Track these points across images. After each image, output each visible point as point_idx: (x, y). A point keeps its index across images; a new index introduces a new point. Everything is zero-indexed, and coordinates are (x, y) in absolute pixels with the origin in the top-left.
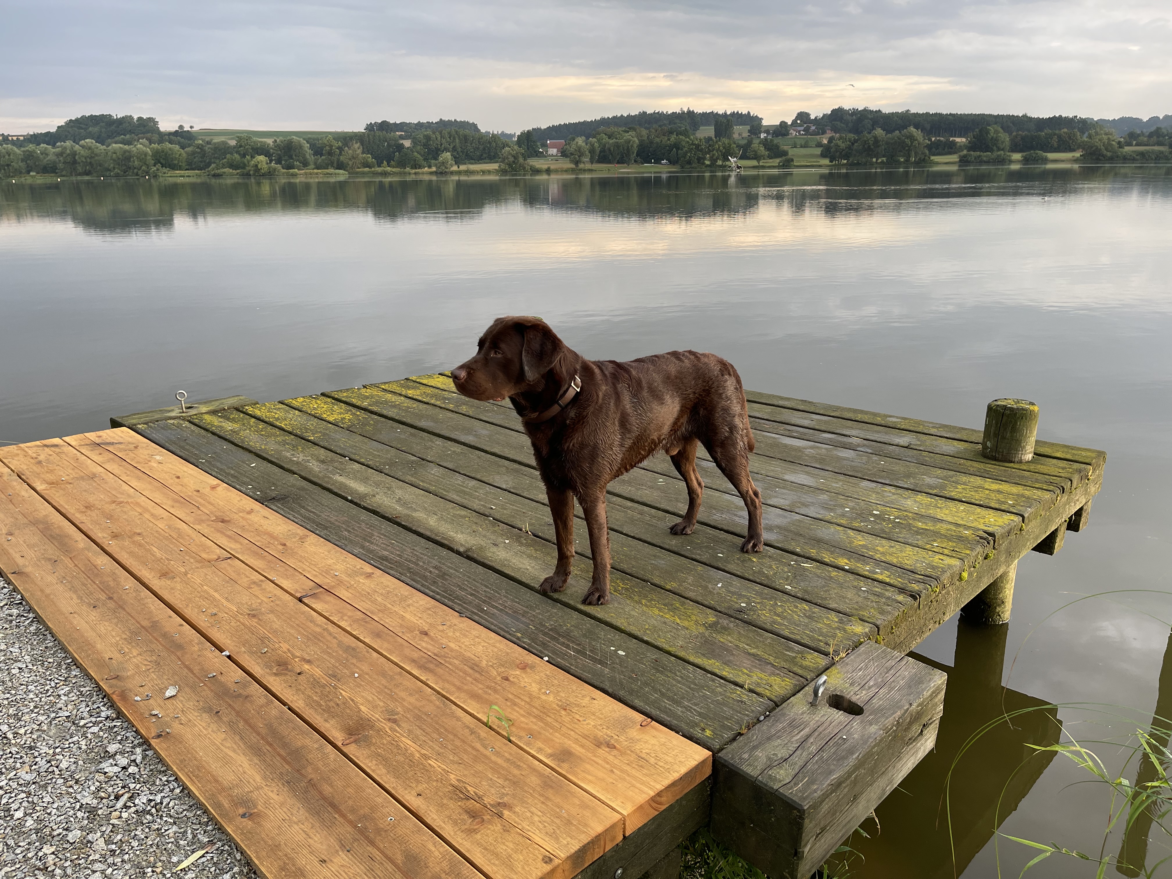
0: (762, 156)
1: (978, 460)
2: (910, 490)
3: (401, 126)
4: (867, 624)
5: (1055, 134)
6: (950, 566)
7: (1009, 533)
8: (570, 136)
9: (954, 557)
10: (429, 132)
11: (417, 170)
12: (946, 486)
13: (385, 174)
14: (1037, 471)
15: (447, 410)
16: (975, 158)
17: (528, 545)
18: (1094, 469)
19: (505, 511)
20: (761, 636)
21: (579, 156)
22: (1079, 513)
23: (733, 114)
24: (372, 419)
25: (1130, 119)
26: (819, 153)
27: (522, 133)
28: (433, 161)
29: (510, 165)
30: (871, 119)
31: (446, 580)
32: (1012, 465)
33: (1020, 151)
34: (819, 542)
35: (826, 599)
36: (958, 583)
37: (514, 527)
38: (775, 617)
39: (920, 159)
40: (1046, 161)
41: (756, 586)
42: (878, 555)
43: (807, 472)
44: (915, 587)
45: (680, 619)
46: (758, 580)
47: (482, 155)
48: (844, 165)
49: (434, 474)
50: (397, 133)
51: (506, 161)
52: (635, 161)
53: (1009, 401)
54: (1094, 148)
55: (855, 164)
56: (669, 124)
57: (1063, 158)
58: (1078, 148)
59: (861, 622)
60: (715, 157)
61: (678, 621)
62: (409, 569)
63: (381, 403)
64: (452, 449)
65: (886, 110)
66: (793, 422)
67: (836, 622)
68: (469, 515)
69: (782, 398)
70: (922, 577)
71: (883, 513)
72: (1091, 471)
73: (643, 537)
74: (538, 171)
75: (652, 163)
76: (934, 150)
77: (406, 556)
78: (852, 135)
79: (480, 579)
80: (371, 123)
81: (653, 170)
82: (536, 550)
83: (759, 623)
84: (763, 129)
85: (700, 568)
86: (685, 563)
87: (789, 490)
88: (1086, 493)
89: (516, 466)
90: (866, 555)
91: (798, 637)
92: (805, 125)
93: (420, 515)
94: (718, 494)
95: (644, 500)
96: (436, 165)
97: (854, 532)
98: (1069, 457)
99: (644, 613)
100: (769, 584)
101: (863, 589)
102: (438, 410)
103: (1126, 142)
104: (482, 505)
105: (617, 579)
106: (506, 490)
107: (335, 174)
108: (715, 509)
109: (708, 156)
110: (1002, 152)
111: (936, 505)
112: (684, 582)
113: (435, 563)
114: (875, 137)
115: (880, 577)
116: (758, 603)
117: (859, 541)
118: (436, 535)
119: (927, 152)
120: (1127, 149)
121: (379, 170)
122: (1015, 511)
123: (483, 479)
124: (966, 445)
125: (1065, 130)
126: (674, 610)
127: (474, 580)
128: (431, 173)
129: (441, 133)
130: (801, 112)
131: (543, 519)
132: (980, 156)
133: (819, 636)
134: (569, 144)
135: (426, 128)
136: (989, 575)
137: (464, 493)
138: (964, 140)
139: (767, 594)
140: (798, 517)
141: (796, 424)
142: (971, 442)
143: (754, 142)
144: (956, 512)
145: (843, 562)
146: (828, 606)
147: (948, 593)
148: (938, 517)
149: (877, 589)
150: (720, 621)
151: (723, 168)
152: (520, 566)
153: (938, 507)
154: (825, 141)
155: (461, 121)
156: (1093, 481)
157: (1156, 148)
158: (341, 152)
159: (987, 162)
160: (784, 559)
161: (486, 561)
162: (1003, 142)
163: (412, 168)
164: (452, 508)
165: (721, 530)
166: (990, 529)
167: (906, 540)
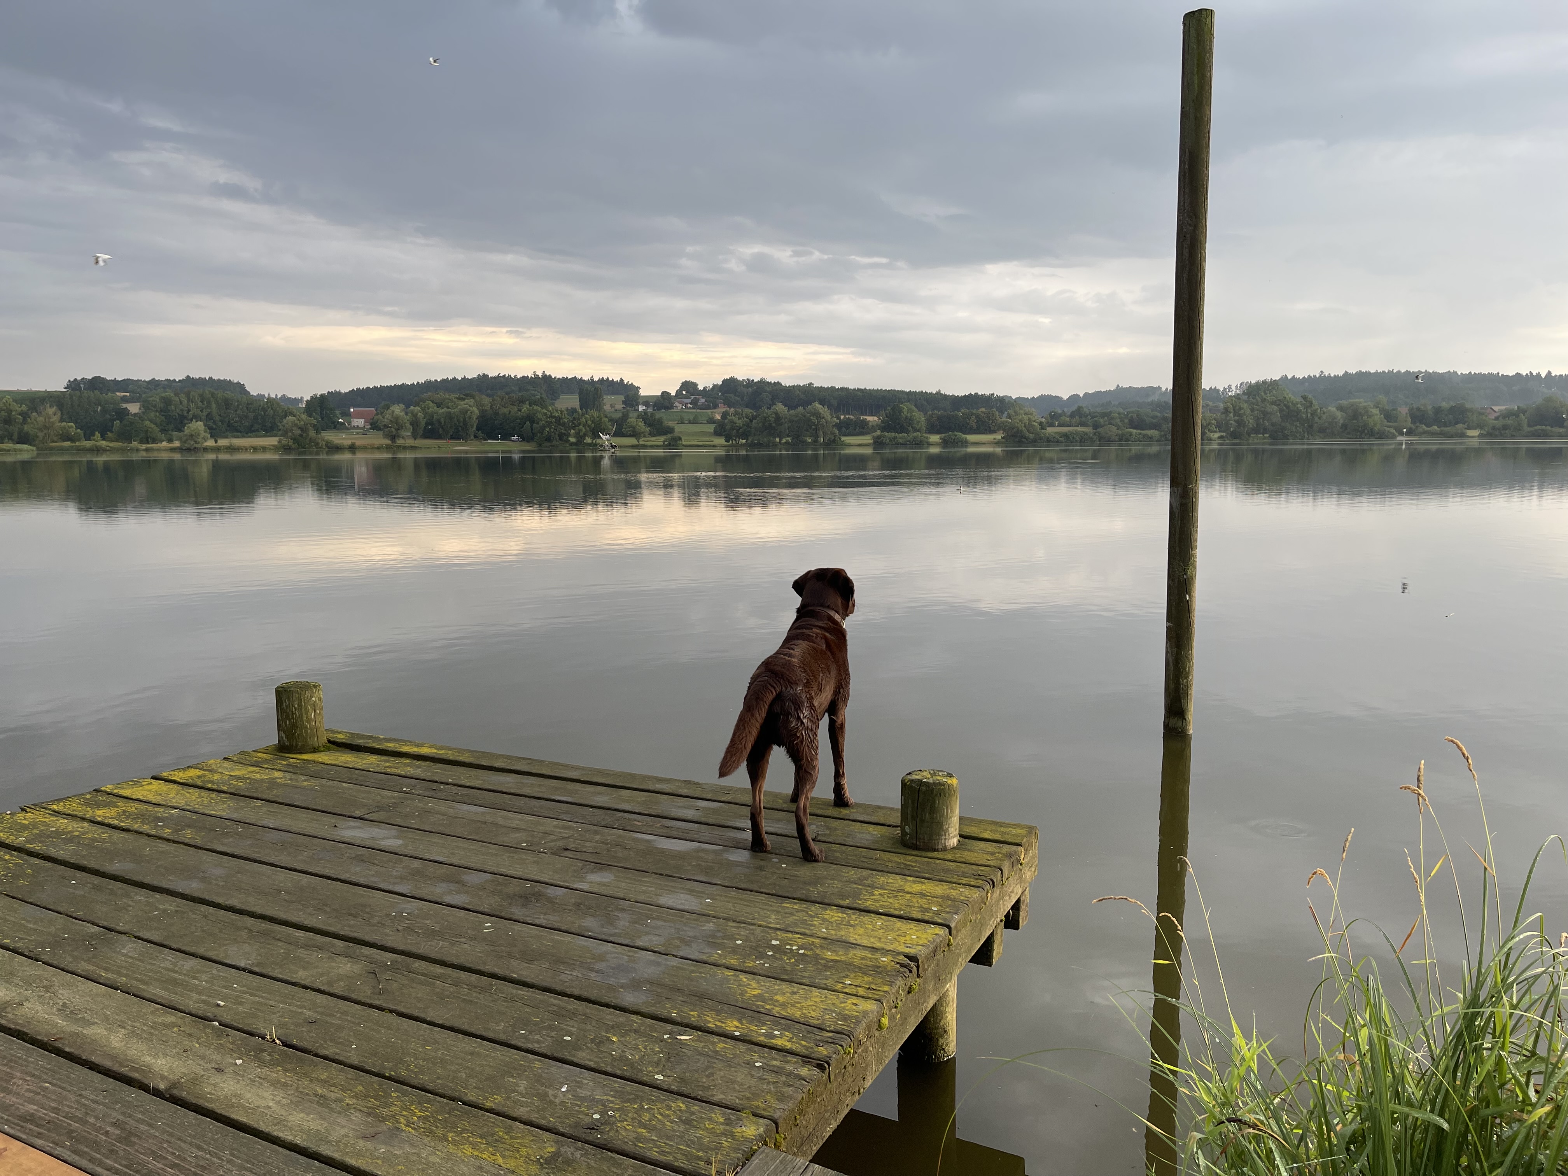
0: (642, 433)
1: (897, 850)
2: (818, 903)
3: (125, 384)
4: (761, 1121)
5: (973, 414)
6: (865, 1013)
7: (934, 952)
8: (383, 403)
9: (870, 998)
10: (169, 394)
11: (149, 446)
12: (860, 894)
13: (98, 450)
14: (963, 860)
15: (160, 838)
16: (890, 440)
17: (273, 1064)
18: (1026, 851)
19: (241, 1008)
20: (619, 1165)
21: (397, 430)
22: (1016, 907)
23: (602, 381)
24: (31, 866)
25: (1050, 396)
26: (712, 430)
27: (312, 398)
28: (175, 433)
29: (294, 440)
30: (770, 393)
31: (132, 1144)
32: (935, 854)
33: (938, 432)
34: (700, 998)
35: (708, 1088)
36: (877, 1034)
37: (252, 1034)
38: (640, 1130)
39: (829, 440)
40: (966, 444)
41: (615, 1082)
42: (777, 1009)
43: (689, 890)
44: (823, 1051)
45: (503, 1157)
46: (618, 1072)
47: (252, 426)
48: (742, 445)
49: (125, 955)
50: (118, 394)
51: (290, 434)
52: (475, 437)
53: (925, 774)
54: (1015, 429)
55: (755, 445)
56: (519, 391)
57: (984, 441)
58: (999, 429)
59: (754, 1119)
60: (582, 434)
61: (501, 1161)
62: (70, 1133)
63: (49, 836)
64: (161, 907)
65: (786, 382)
66: (673, 815)
67: (722, 1124)
68: (180, 1022)
69: (660, 780)
70: (831, 1034)
71: (784, 942)
72: (1023, 854)
73: (457, 1024)
74: (338, 449)
75: (498, 439)
76: (844, 429)
77: (66, 1109)
78: (750, 411)
79: (190, 1135)
80: (76, 380)
81: (501, 448)
82: (286, 1071)
83: (618, 1144)
84: (640, 401)
85: (537, 1063)
86: (515, 1059)
87: (665, 921)
88: (1021, 880)
89: (266, 925)
90: (762, 1010)
91: (669, 1158)
92: (693, 397)
93: (97, 1031)
94: (568, 938)
95: (462, 961)
96: (180, 439)
97: (748, 976)
98: (997, 837)
99: (449, 1157)
100: (634, 1077)
101: (757, 1064)
102: (144, 840)
103: (1048, 423)
104: (204, 1002)
105: (412, 1104)
106: (244, 970)
107: (15, 450)
108: (563, 963)
109: (572, 431)
110: (918, 433)
111: (849, 922)
112: (514, 1091)
113: (115, 1115)
114: (776, 414)
115: (779, 1042)
116: (618, 1110)
117: (754, 988)
118: (122, 1065)
119: (837, 432)
120: (1050, 430)
121: (88, 444)
122: (940, 921)
123: (211, 954)
124: (883, 830)
125: (983, 409)
126: (494, 1142)
127: (180, 1139)
128: (173, 450)
129: (188, 395)
130: (686, 381)
131: (302, 1013)
132: (895, 438)
133: (698, 1151)
134: (382, 413)
135: (164, 388)
136: (917, 1012)
137: (175, 982)
138: (876, 419)
139: (630, 1094)
140: (674, 962)
141: (676, 817)
142: (889, 826)
143: (631, 415)
144: (873, 930)
145: (733, 1026)
146: (712, 1099)
147: (866, 1050)
148: (852, 940)
149: (775, 1063)
150: (563, 1150)
151: (594, 446)
152: (257, 1104)
153: (851, 926)
154: (718, 417)
155: (219, 380)
156: (1028, 864)
157: (1079, 429)
158: (25, 420)
159: (904, 445)
160: (655, 1031)
161: (201, 1102)
162: (918, 422)
163: (141, 442)
164: (152, 1013)
165: (570, 996)
166: (911, 951)
167: (812, 980)
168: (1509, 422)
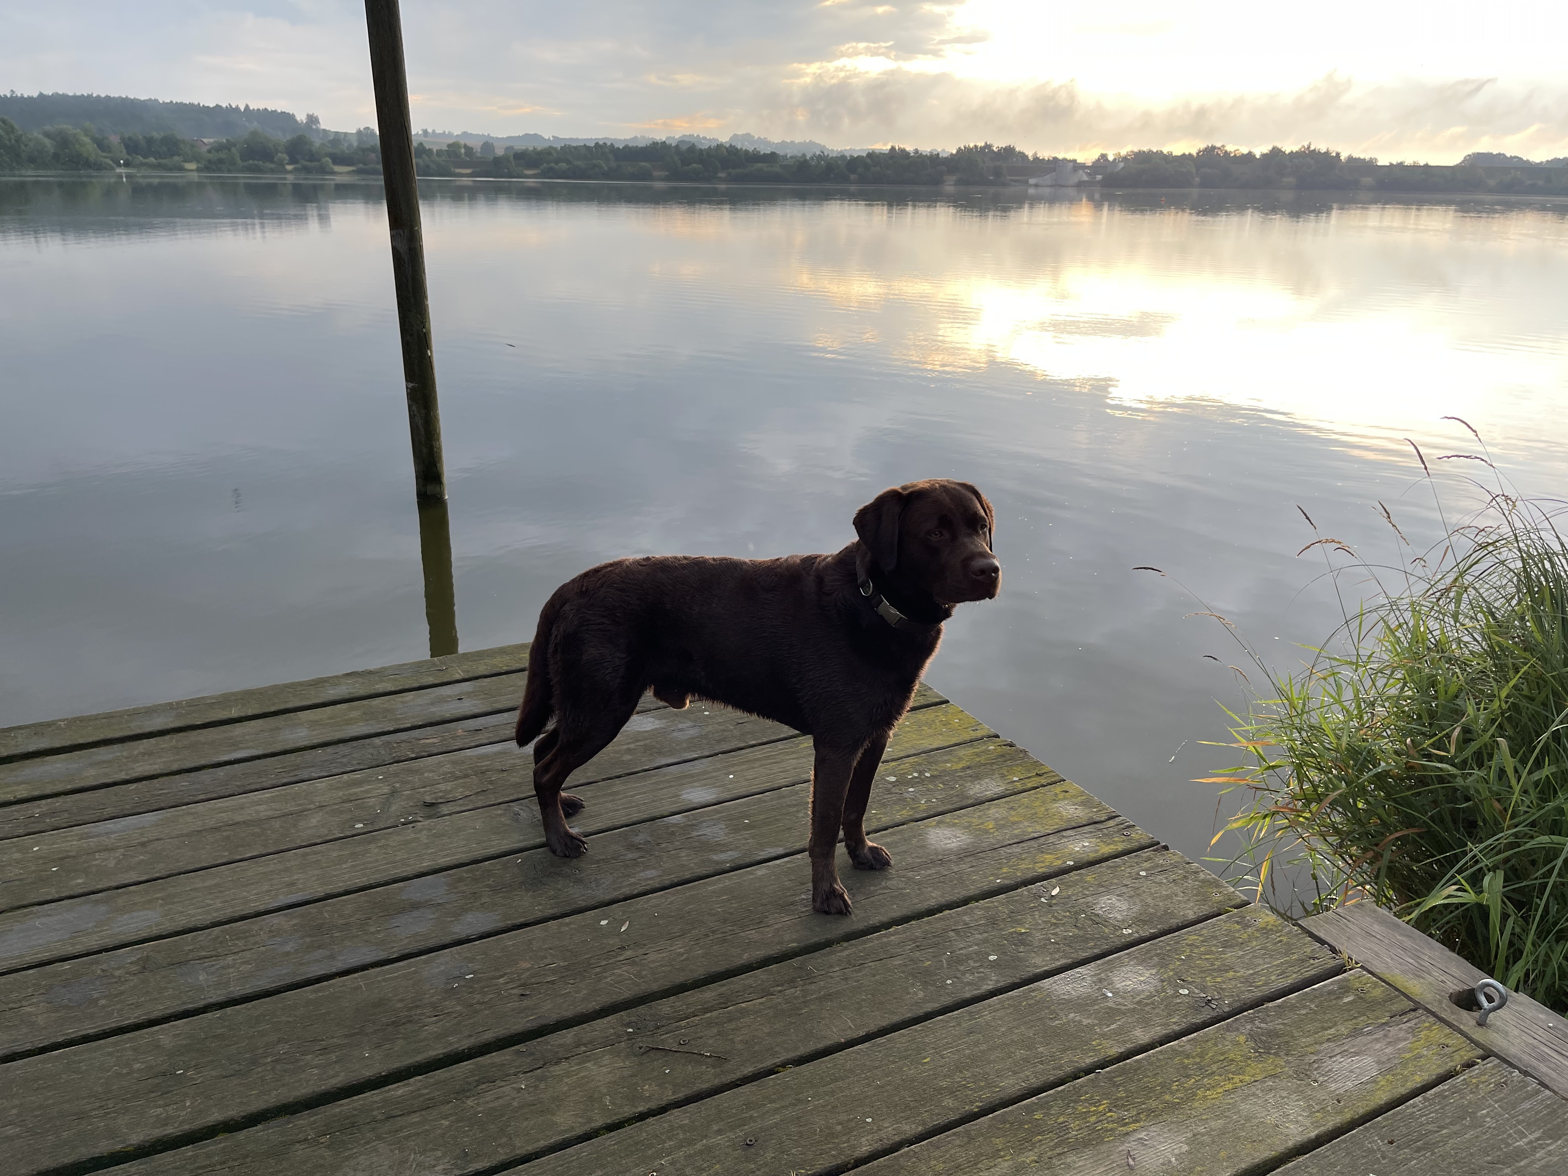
168: (223, 155)
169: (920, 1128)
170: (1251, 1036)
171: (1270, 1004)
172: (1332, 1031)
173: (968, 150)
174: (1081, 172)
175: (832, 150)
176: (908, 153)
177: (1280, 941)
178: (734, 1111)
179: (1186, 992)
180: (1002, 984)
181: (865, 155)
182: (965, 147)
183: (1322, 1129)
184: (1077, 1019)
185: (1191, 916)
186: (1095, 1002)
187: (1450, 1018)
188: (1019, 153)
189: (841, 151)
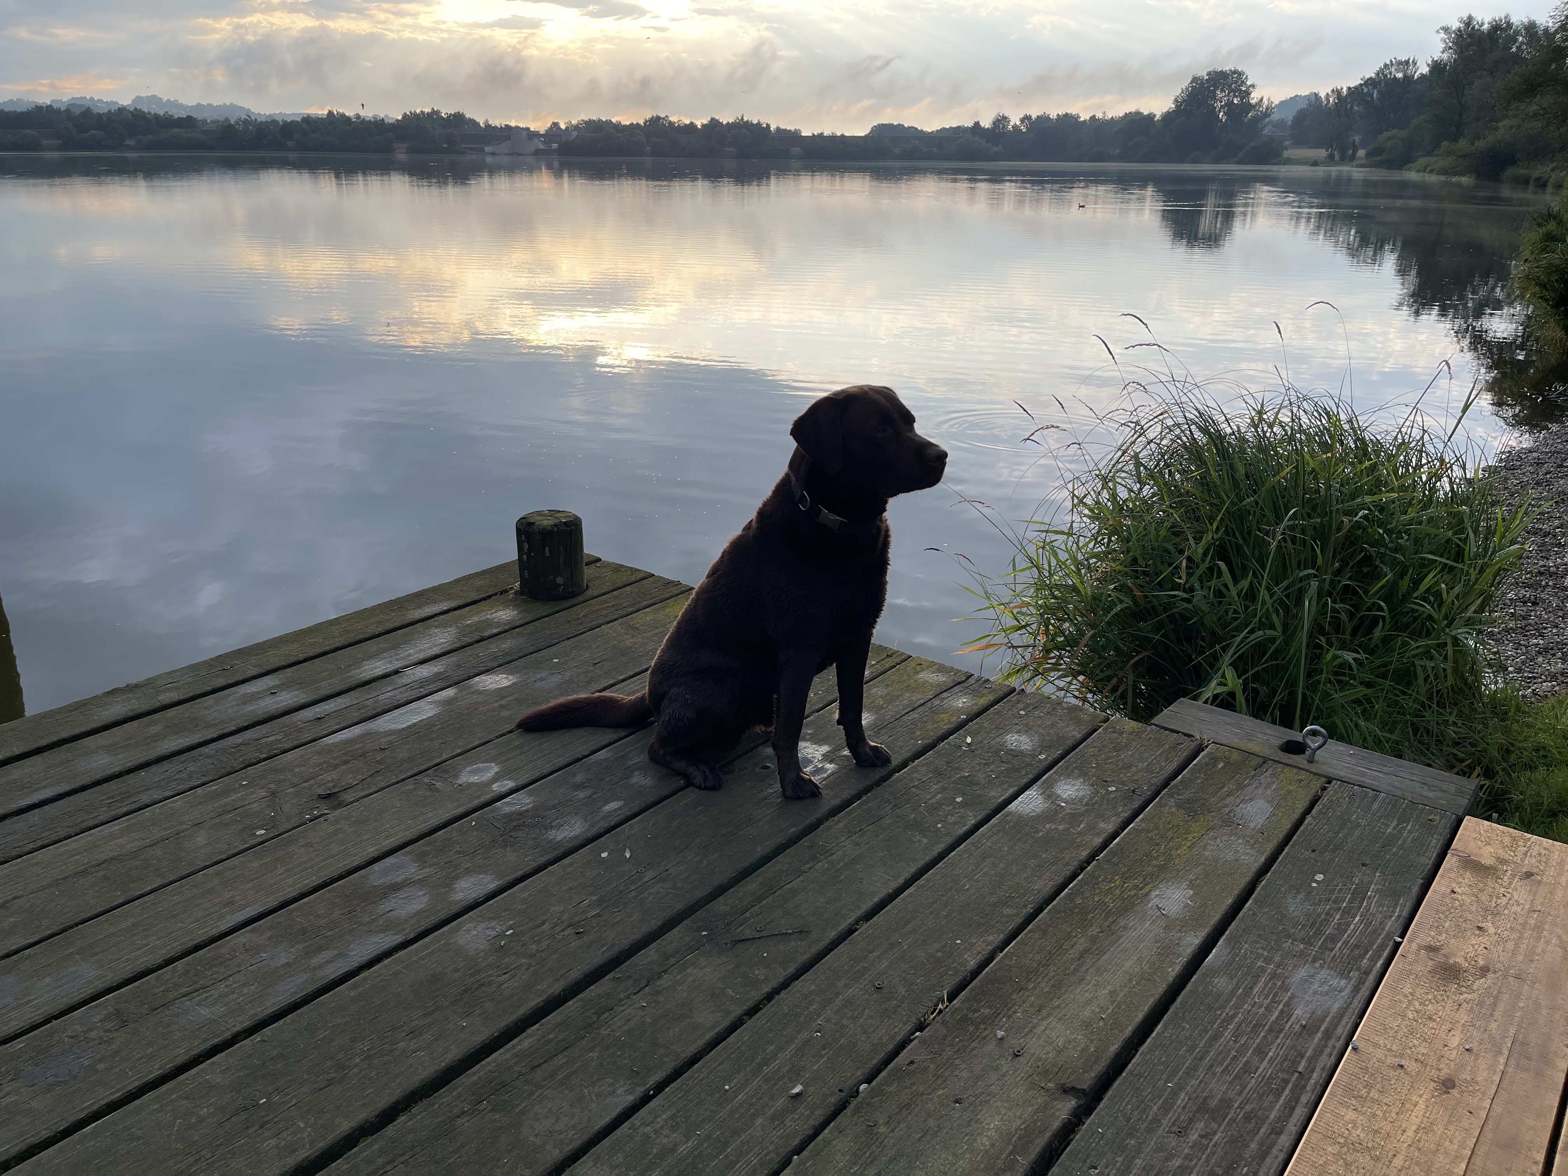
32: (590, 592)
169: (1002, 936)
170: (1179, 806)
171: (1175, 782)
172: (1225, 789)
173: (415, 116)
174: (536, 140)
175: (259, 114)
176: (348, 119)
177: (1150, 738)
178: (846, 967)
179: (1114, 789)
180: (980, 817)
181: (299, 120)
182: (411, 113)
183: (1265, 854)
184: (1053, 827)
185: (1079, 736)
186: (1056, 813)
187: (1290, 762)
188: (470, 120)
189: (270, 116)
